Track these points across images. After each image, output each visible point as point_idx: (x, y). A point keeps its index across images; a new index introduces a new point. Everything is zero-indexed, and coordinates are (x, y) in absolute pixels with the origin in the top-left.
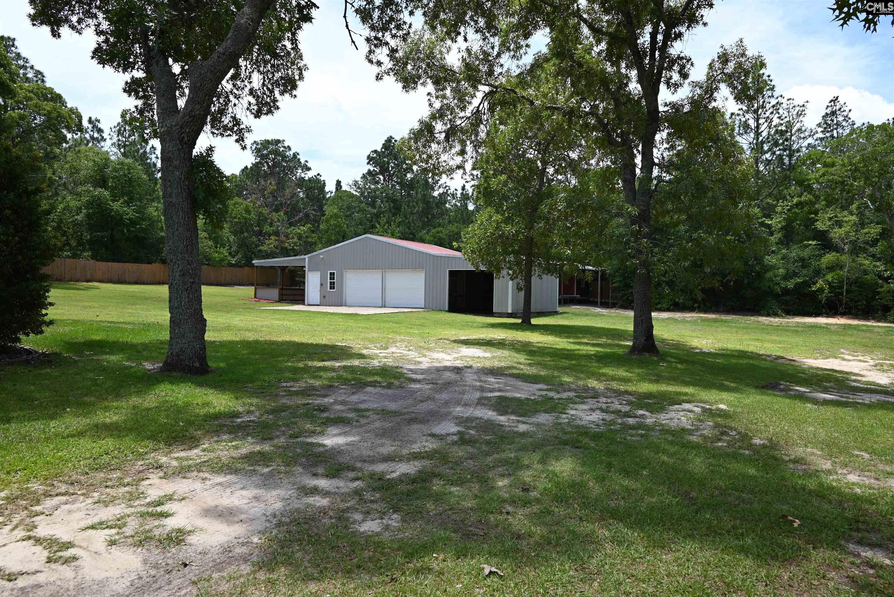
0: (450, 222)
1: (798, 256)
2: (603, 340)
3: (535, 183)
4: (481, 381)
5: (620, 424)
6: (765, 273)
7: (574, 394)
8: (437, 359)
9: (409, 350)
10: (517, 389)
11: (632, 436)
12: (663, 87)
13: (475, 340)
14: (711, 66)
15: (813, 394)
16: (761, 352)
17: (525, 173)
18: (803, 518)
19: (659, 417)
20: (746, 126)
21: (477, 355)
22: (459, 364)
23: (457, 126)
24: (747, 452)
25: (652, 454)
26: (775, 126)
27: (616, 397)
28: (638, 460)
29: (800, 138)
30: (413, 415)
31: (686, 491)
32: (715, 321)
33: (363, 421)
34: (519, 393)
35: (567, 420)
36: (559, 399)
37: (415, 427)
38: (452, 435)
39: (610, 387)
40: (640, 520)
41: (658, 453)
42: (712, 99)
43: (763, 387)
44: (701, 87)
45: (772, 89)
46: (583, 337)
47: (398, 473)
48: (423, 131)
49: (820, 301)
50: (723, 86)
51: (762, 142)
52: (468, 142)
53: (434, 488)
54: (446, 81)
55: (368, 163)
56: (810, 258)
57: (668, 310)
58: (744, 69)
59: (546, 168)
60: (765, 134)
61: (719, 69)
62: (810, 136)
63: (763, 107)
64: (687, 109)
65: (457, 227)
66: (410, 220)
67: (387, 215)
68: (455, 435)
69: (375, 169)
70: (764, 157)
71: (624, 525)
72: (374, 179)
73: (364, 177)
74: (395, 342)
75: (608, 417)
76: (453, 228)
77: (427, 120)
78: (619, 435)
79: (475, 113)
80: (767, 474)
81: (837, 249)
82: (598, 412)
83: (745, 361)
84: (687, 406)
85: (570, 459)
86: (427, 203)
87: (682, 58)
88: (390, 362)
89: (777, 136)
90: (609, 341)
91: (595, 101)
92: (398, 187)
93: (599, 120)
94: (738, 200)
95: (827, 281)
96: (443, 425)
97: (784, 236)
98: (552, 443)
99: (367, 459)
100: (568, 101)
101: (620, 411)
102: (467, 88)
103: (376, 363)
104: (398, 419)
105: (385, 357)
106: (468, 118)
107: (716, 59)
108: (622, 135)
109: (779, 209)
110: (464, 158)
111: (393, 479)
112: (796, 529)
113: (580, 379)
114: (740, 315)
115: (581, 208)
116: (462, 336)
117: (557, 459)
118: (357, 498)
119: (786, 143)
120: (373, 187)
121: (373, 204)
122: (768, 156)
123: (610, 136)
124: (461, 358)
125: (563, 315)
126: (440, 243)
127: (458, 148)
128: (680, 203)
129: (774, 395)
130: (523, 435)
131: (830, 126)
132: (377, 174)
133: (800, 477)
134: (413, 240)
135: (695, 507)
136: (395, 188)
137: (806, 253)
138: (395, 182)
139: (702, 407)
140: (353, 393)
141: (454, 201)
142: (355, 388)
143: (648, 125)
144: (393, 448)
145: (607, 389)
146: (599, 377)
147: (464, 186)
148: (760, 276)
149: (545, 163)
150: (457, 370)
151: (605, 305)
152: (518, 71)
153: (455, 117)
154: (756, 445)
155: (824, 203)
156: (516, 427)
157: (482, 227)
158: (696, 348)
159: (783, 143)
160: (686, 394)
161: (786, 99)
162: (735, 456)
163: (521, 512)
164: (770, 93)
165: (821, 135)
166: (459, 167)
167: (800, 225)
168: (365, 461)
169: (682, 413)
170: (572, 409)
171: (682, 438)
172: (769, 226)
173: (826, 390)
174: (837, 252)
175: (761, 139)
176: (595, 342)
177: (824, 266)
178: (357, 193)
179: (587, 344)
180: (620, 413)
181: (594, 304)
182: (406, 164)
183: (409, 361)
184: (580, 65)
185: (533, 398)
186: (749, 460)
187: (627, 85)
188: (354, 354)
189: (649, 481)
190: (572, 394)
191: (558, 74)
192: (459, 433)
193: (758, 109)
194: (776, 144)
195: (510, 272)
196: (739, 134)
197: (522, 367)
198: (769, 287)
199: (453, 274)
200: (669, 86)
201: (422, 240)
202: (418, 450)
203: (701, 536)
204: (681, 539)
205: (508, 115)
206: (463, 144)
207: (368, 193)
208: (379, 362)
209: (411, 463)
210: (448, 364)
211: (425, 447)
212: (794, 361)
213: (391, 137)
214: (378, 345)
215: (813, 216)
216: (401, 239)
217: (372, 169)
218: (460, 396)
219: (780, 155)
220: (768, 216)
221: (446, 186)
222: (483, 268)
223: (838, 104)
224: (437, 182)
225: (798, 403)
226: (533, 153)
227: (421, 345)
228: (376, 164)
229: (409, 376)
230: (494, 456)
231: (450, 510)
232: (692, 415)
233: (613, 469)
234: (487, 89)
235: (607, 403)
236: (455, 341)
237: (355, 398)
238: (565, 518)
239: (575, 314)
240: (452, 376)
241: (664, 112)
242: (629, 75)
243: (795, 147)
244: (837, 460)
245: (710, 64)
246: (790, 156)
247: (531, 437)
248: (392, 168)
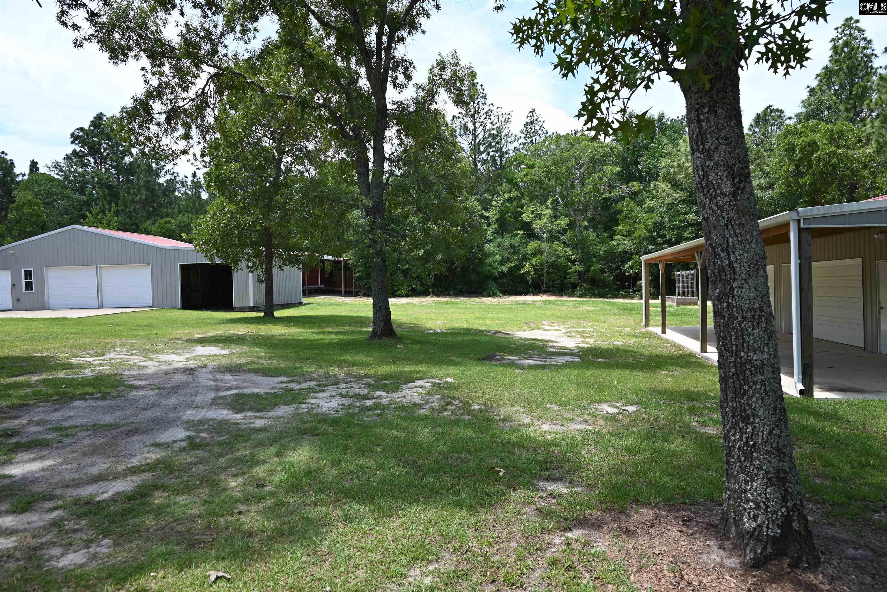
0: (180, 212)
1: (510, 243)
2: (347, 328)
3: (272, 172)
4: (216, 380)
5: (357, 407)
6: (486, 259)
7: (315, 383)
8: (166, 361)
9: (132, 354)
10: (255, 384)
11: (368, 417)
12: (389, 86)
13: (212, 337)
14: (431, 71)
15: (520, 361)
16: (483, 329)
17: (260, 161)
18: (507, 467)
19: (394, 396)
20: (466, 128)
21: (213, 353)
22: (191, 364)
23: (179, 107)
24: (467, 418)
25: (386, 431)
26: (489, 130)
27: (355, 381)
28: (373, 439)
29: (507, 142)
30: (134, 426)
31: (415, 461)
32: (447, 303)
33: (67, 441)
34: (258, 388)
35: (306, 410)
36: (299, 390)
37: (136, 438)
38: (181, 441)
39: (350, 372)
40: (371, 495)
41: (392, 429)
42: (433, 101)
43: (483, 359)
44: (423, 90)
45: (485, 97)
46: (327, 327)
47: (110, 493)
48: (138, 110)
49: (528, 282)
50: (442, 90)
51: (479, 144)
52: (193, 126)
53: (156, 501)
54: (164, 56)
55: (72, 142)
56: (519, 246)
57: (407, 296)
58: (459, 78)
59: (282, 158)
60: (481, 136)
61: (439, 75)
62: (515, 140)
63: (478, 112)
64: (412, 109)
65: (188, 217)
66: (132, 210)
67: (100, 203)
68: (184, 440)
69: (82, 149)
70: (481, 157)
71: (357, 502)
72: (82, 161)
73: (68, 158)
74: (114, 347)
75: (347, 402)
76: (183, 218)
77: (143, 97)
78: (356, 418)
79: (199, 95)
80: (482, 434)
81: (539, 238)
82: (337, 398)
83: (470, 337)
84: (419, 383)
85: (307, 447)
86: (152, 191)
87: (405, 61)
88: (106, 370)
89: (490, 139)
90: (352, 329)
91: (328, 94)
92: (113, 171)
93: (332, 113)
94: (457, 195)
95: (532, 264)
96: (170, 431)
97: (499, 227)
98: (290, 435)
99: (71, 484)
100: (300, 91)
101: (359, 395)
102: (189, 67)
103: (88, 373)
104: (114, 433)
105: (100, 365)
106: (193, 100)
107: (435, 65)
108: (354, 129)
109: (494, 203)
110: (189, 142)
111: (104, 500)
112: (501, 478)
113: (321, 367)
114: (467, 297)
115: (317, 199)
116: (197, 334)
117: (295, 450)
118: (56, 530)
119: (497, 146)
120: (80, 170)
121: (82, 190)
122: (484, 156)
123: (342, 129)
124: (195, 358)
125: (308, 306)
126: (170, 235)
127: (181, 131)
128: (409, 196)
129: (491, 365)
130: (261, 430)
131: (529, 132)
132: (86, 155)
133: (507, 433)
134: (136, 231)
135: (421, 474)
136: (110, 173)
137: (516, 241)
138: (110, 166)
139: (432, 383)
140: (56, 410)
141: (184, 189)
142: (57, 404)
143: (378, 121)
144: (105, 466)
145: (347, 374)
146: (340, 364)
147: (195, 173)
148: (482, 261)
149: (281, 153)
150: (190, 371)
151: (349, 294)
152: (247, 56)
153: (176, 97)
154: (474, 410)
155: (527, 198)
156: (253, 423)
157: (215, 217)
158: (430, 329)
159: (495, 145)
160: (420, 372)
161: (496, 107)
162: (456, 423)
163: (254, 508)
164: (483, 100)
165: (523, 140)
166: (184, 152)
167: (511, 217)
168: (67, 486)
169: (414, 390)
170: (312, 398)
171: (414, 412)
172: (487, 218)
173: (530, 357)
174: (539, 240)
175: (478, 140)
176: (338, 330)
177: (529, 252)
178: (59, 177)
179: (330, 333)
180: (358, 397)
181: (338, 293)
182: (123, 146)
183: (132, 367)
184: (311, 57)
185: (272, 392)
186: (468, 425)
187: (357, 81)
188: (60, 365)
189: (382, 457)
190: (312, 384)
191: (289, 63)
192: (189, 438)
193: (474, 114)
194: (490, 146)
195: (250, 264)
196: (460, 135)
197: (262, 361)
198: (489, 271)
199: (184, 268)
200: (395, 86)
201: (148, 232)
202: (138, 463)
203: (425, 498)
204: (407, 504)
205: (239, 100)
206: (187, 126)
207: (75, 177)
208: (93, 371)
209: (128, 479)
210: (179, 365)
211: (146, 459)
212: (508, 334)
213: (101, 114)
214: (91, 352)
215: (520, 209)
216: (120, 230)
217: (78, 149)
218: (192, 399)
219: (493, 156)
220: (486, 209)
221: (174, 173)
222: (218, 261)
223: (535, 115)
224: (163, 167)
225: (509, 370)
226: (268, 141)
227: (147, 347)
228: (83, 143)
229: (130, 383)
230: (228, 456)
231: (174, 521)
232: (422, 391)
233: (349, 451)
234: (212, 71)
235: (347, 388)
236: (188, 341)
237: (57, 416)
238: (300, 506)
239: (321, 305)
240: (184, 378)
241: (392, 110)
242: (359, 71)
243: (504, 149)
244: (535, 414)
245: (431, 70)
246: (501, 157)
247: (268, 431)
248: (105, 149)
